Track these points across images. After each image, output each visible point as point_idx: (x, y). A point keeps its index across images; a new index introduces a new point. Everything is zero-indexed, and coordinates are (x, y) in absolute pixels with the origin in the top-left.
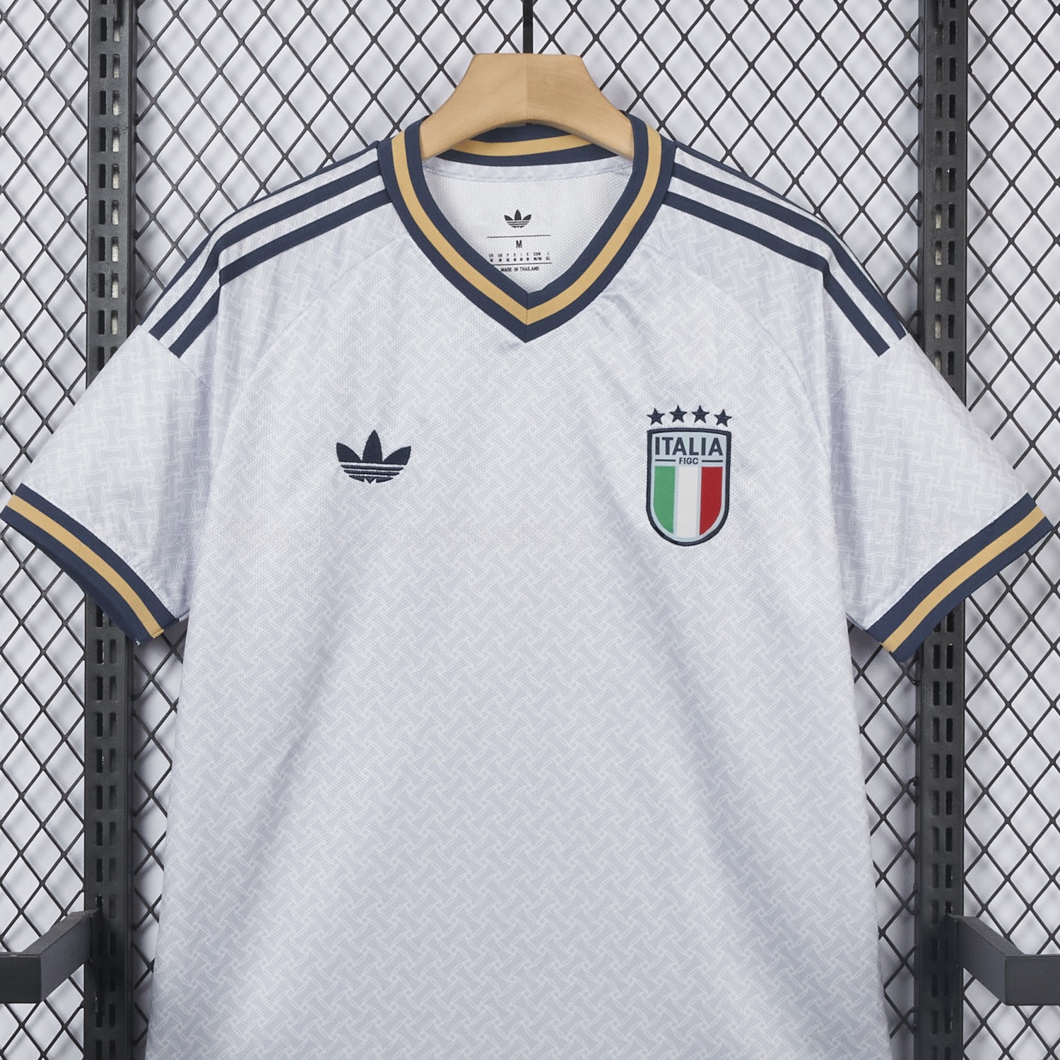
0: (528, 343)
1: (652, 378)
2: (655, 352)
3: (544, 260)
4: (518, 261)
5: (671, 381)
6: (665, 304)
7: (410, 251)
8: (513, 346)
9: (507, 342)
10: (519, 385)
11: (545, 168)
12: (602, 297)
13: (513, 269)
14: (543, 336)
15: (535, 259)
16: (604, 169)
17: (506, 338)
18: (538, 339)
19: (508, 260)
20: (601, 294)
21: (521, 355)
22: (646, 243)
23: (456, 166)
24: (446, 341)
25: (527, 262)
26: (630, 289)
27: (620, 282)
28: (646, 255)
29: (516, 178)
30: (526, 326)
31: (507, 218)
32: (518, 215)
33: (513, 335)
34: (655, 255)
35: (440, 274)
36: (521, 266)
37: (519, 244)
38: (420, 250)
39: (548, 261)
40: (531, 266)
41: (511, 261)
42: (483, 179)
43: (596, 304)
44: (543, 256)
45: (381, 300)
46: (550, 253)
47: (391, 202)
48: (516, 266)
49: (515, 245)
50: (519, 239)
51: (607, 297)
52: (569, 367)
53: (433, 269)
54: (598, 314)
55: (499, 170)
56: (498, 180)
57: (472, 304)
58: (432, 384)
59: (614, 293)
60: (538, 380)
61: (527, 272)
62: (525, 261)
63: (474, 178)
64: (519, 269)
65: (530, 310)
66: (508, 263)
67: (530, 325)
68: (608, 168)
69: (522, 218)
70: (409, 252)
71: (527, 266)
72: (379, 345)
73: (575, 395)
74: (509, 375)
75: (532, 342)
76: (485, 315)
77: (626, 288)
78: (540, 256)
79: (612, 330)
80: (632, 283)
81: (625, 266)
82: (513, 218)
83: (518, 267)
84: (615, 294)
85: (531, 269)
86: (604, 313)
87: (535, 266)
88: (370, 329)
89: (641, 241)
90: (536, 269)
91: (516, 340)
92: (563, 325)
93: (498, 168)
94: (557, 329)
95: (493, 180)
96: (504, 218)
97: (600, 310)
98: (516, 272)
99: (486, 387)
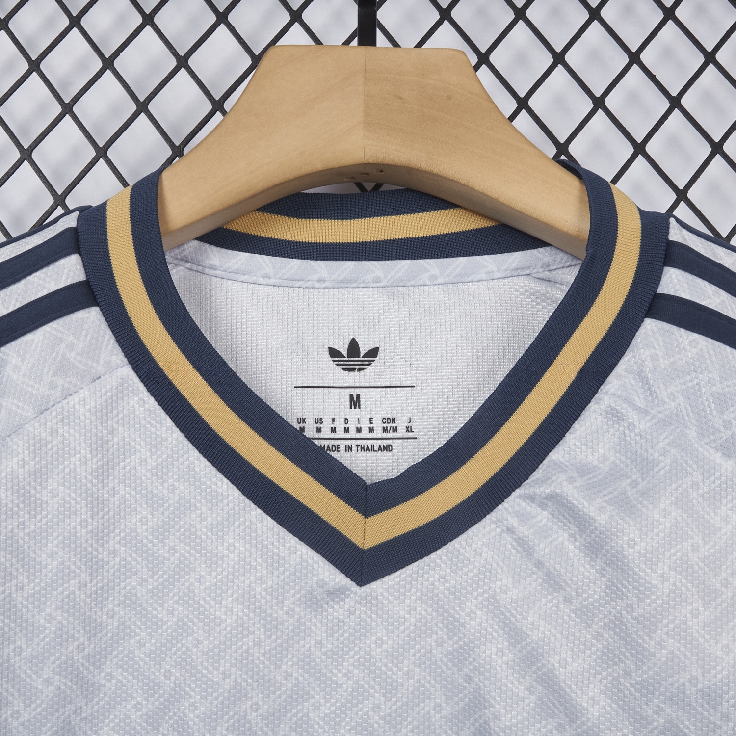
0: (367, 588)
1: (627, 673)
2: (634, 618)
3: (401, 432)
4: (353, 433)
5: (672, 684)
6: (656, 516)
7: (133, 401)
8: (336, 594)
9: (322, 584)
10: (346, 675)
11: (404, 266)
12: (520, 496)
13: (342, 448)
14: (398, 573)
15: (385, 430)
16: (517, 269)
17: (321, 577)
18: (386, 579)
19: (333, 430)
20: (518, 492)
21: (351, 613)
22: (612, 391)
23: (240, 259)
24: (200, 581)
25: (369, 435)
26: (579, 482)
27: (560, 467)
28: (614, 415)
29: (350, 281)
30: (362, 551)
31: (333, 353)
32: (354, 347)
33: (337, 571)
34: (632, 416)
35: (190, 445)
36: (358, 442)
37: (355, 402)
38: (152, 399)
39: (410, 435)
40: (377, 444)
41: (340, 433)
42: (289, 283)
43: (506, 509)
44: (401, 425)
45: (67, 498)
46: (414, 418)
47: (97, 305)
48: (348, 442)
49: (348, 404)
50: (355, 392)
51: (531, 498)
52: (450, 638)
53: (176, 436)
54: (510, 530)
55: (321, 268)
56: (317, 285)
57: (253, 506)
58: (170, 671)
59: (546, 490)
60: (386, 665)
61: (368, 454)
62: (365, 433)
63: (272, 281)
64: (354, 448)
65: (371, 520)
66: (333, 435)
67: (370, 549)
68: (523, 269)
69: (362, 355)
70: (131, 403)
71: (369, 443)
72: (60, 589)
73: (462, 700)
74: (325, 654)
75: (375, 585)
76: (278, 528)
77: (571, 480)
78: (394, 425)
79: (539, 564)
80: (584, 470)
81: (569, 436)
82: (345, 353)
83: (354, 443)
84: (548, 491)
85: (376, 448)
86: (523, 530)
87: (385, 443)
88: (44, 556)
89: (604, 388)
90: (387, 448)
91: (341, 579)
92: (439, 552)
93: (320, 262)
94: (426, 559)
95: (309, 284)
96: (327, 354)
97: (514, 522)
98: (349, 454)
99: (278, 678)
